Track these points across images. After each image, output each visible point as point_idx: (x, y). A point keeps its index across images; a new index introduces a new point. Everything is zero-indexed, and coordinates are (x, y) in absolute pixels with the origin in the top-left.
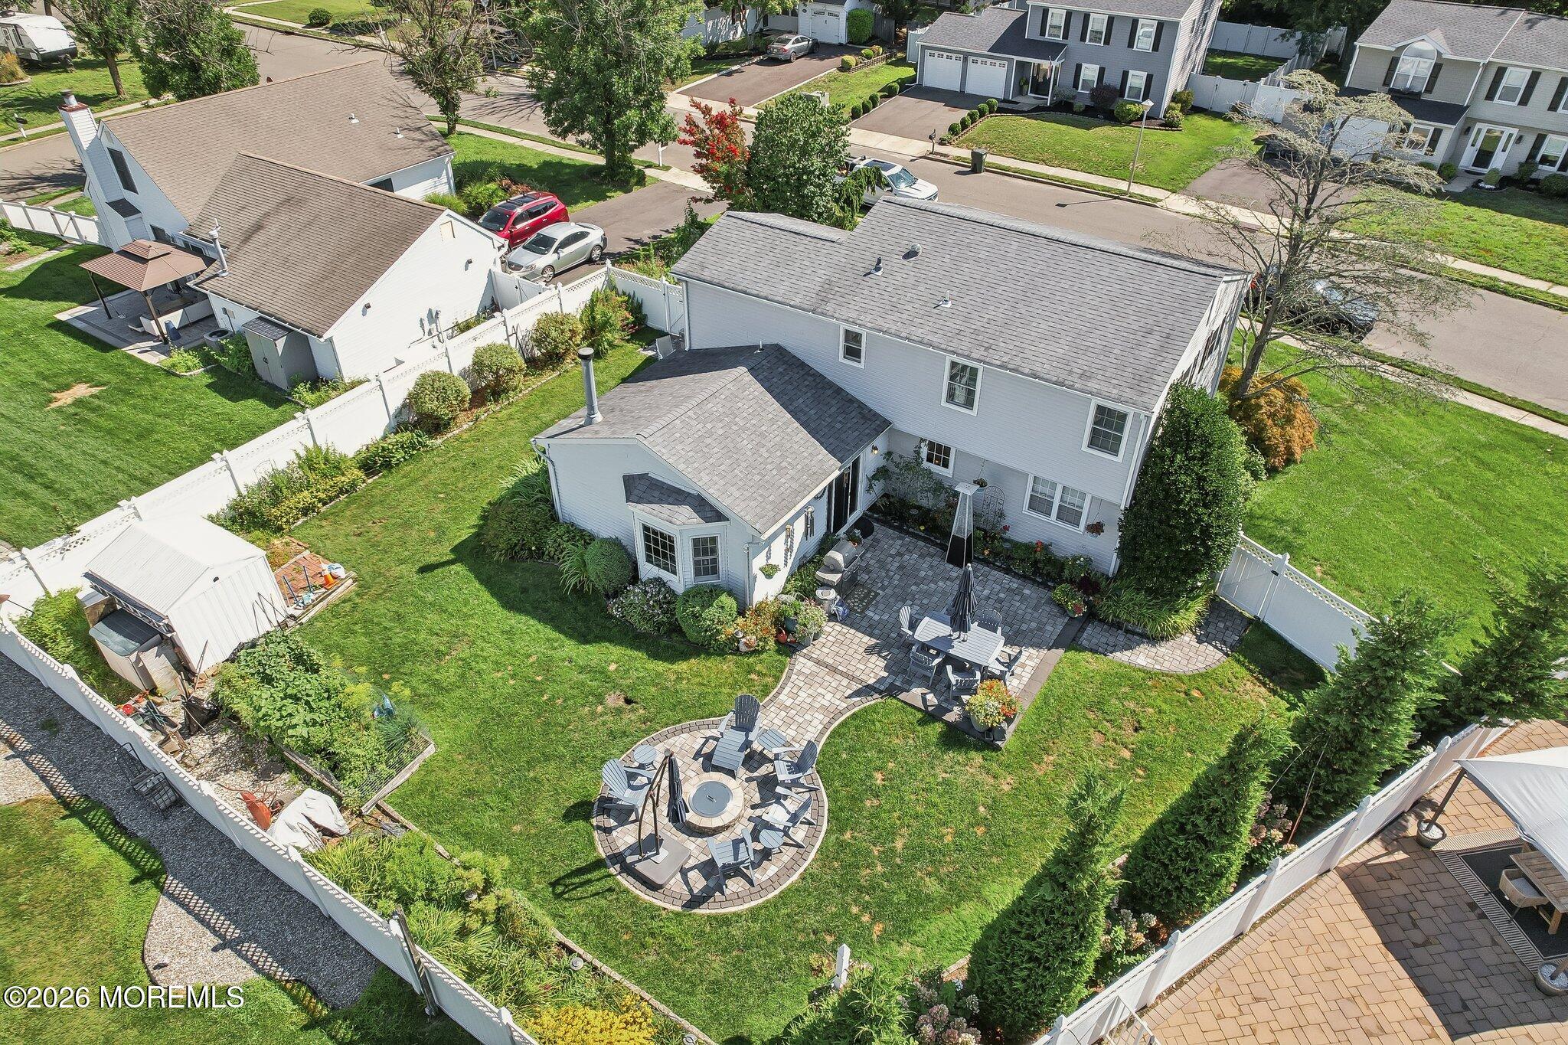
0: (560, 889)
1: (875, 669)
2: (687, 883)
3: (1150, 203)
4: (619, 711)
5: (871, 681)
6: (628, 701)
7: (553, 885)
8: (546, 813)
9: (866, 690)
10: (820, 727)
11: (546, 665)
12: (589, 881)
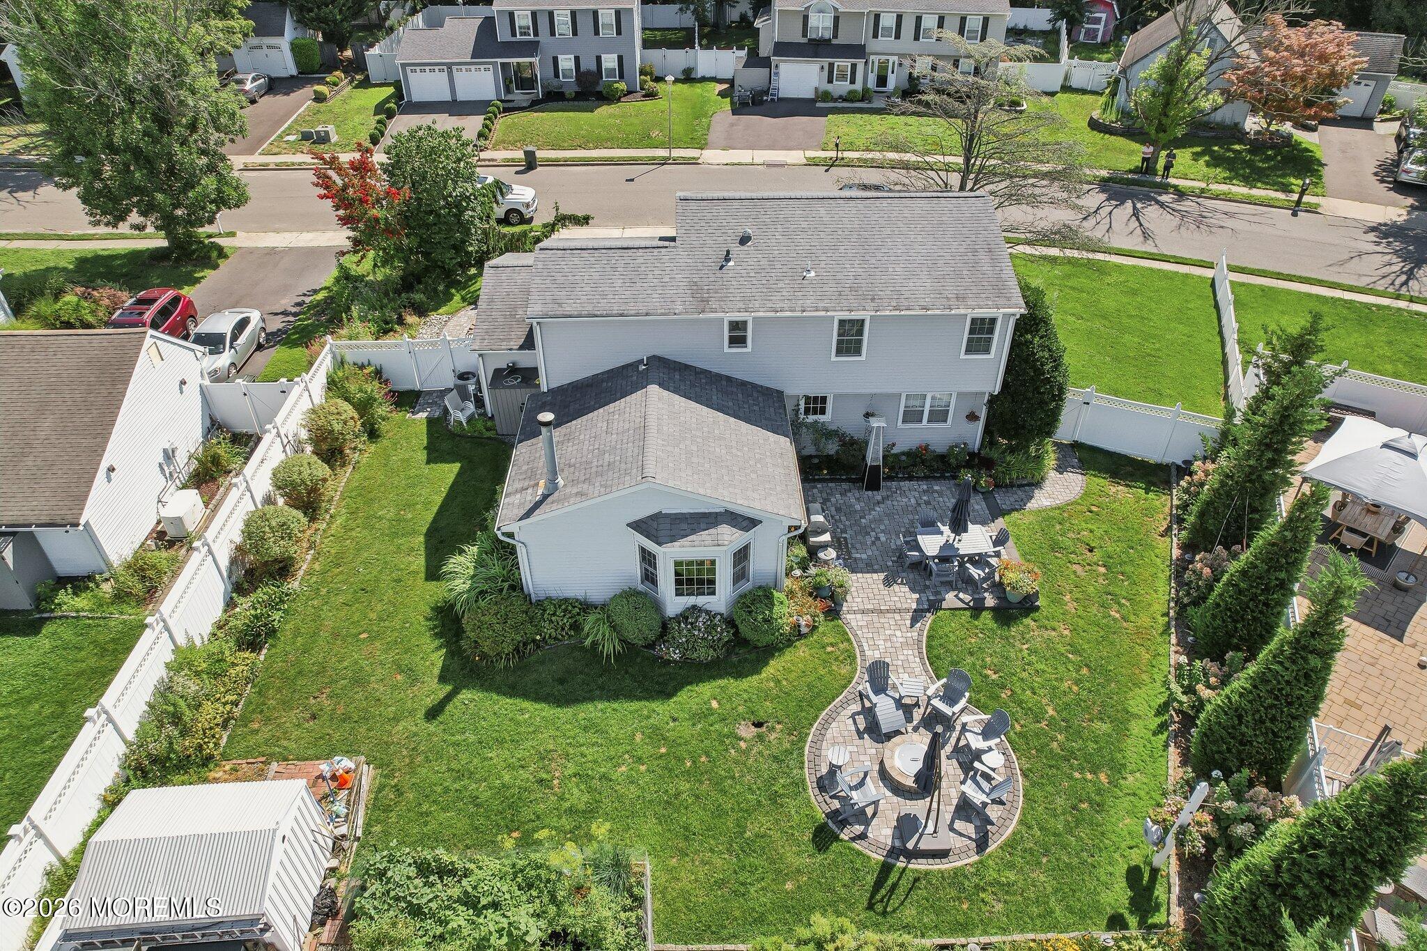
0: (879, 907)
1: (904, 596)
2: (961, 835)
3: (693, 162)
4: (760, 737)
5: (914, 606)
6: (758, 725)
7: (870, 907)
8: (799, 856)
9: (917, 615)
10: (918, 660)
11: (656, 735)
12: (894, 886)
